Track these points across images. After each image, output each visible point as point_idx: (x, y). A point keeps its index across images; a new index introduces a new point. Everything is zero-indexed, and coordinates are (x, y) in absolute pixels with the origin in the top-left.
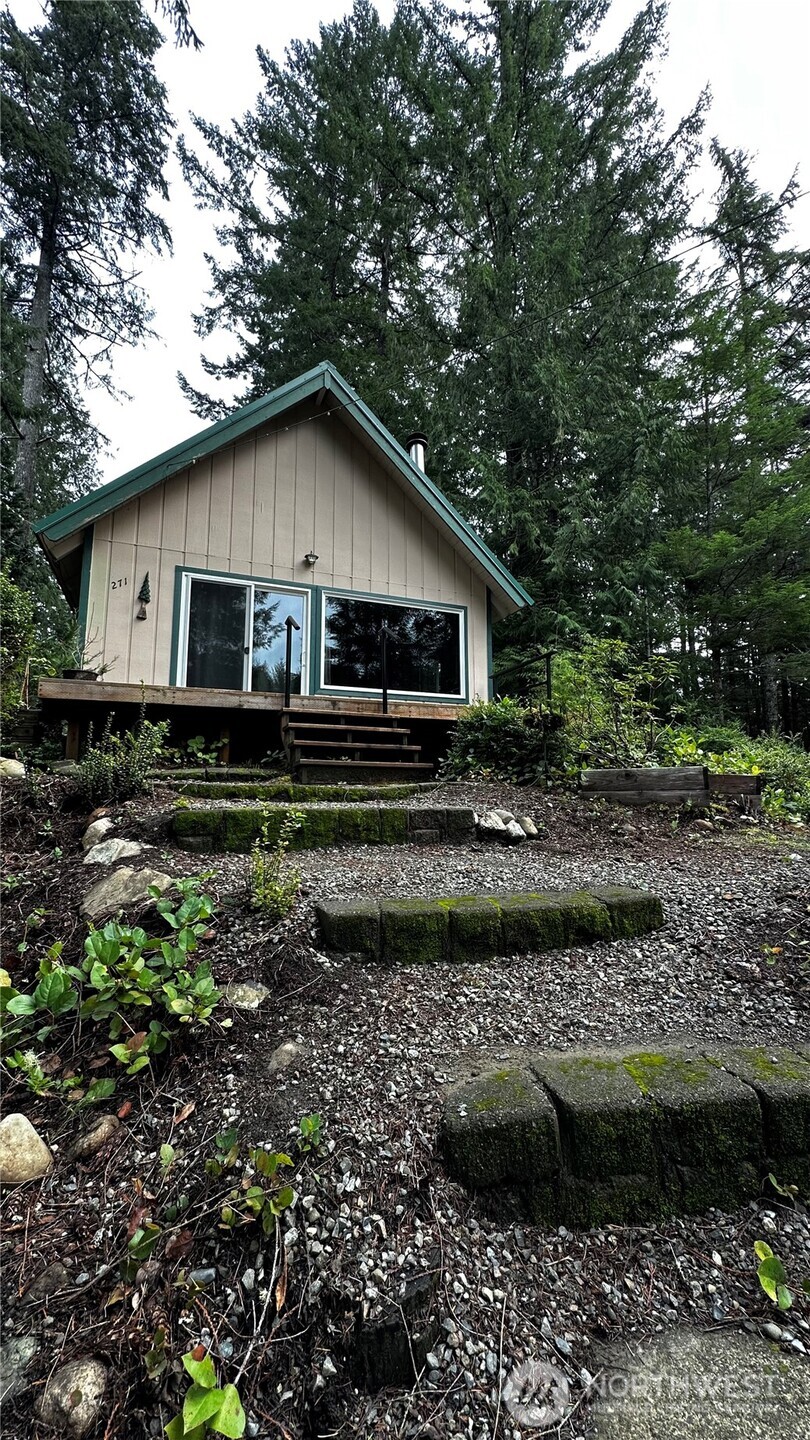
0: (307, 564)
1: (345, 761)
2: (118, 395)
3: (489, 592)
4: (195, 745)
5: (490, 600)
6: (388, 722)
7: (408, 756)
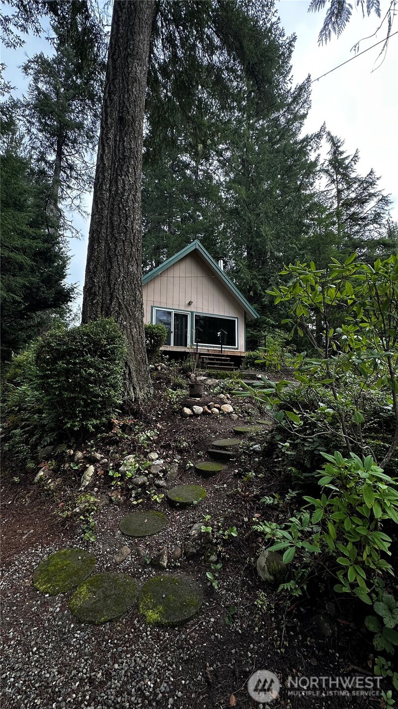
0: (190, 304)
1: (216, 366)
2: (84, 214)
3: (245, 312)
4: (173, 361)
5: (245, 315)
6: (223, 356)
7: (231, 365)
